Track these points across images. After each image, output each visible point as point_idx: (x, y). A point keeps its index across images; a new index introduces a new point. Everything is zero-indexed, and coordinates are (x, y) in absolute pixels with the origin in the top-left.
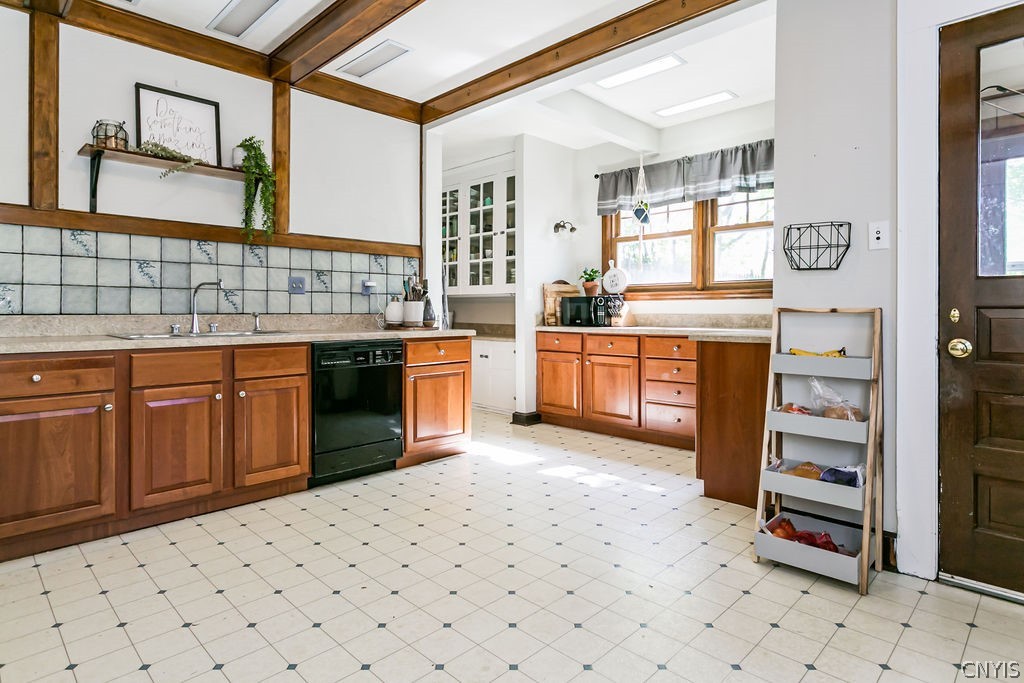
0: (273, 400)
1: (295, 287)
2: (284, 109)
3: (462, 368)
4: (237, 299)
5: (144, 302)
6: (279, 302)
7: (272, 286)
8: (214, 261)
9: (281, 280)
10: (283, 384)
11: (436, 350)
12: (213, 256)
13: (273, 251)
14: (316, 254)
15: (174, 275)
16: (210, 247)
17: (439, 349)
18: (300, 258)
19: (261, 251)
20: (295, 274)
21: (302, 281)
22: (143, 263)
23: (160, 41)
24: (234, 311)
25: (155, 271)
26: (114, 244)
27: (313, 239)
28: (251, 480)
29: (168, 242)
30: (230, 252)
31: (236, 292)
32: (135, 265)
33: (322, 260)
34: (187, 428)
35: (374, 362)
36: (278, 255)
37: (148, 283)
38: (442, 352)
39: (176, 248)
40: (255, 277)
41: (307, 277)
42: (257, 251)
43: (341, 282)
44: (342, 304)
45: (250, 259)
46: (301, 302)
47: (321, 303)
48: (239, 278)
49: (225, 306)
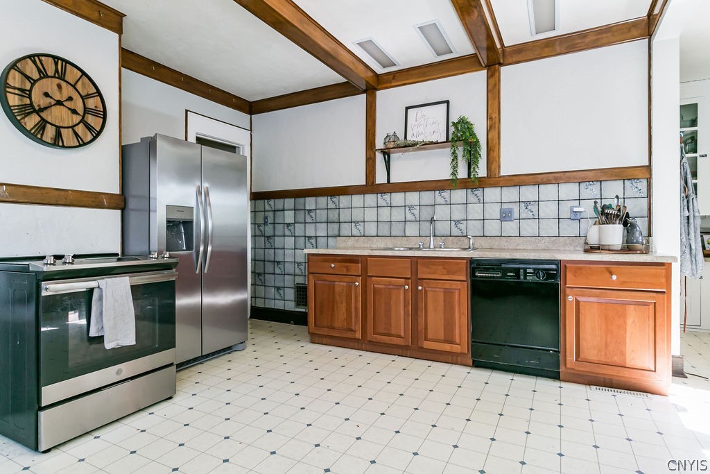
0: (441, 296)
1: (505, 216)
2: (495, 85)
3: (654, 298)
4: (463, 227)
5: (412, 230)
6: (493, 228)
7: (487, 216)
8: (449, 203)
9: (494, 211)
10: (447, 285)
11: (608, 275)
12: (448, 199)
13: (487, 190)
14: (523, 189)
15: (426, 213)
16: (446, 194)
17: (611, 274)
18: (510, 194)
19: (479, 192)
20: (505, 206)
21: (510, 211)
22: (411, 207)
23: (418, 77)
24: (460, 234)
25: (416, 211)
26: (398, 198)
27: (521, 177)
28: (428, 345)
29: (423, 193)
30: (459, 195)
31: (462, 222)
32: (407, 209)
33: (529, 193)
34: (392, 302)
35: (525, 278)
36: (492, 194)
37: (414, 219)
38: (614, 277)
39: (427, 197)
40: (475, 211)
41: (515, 208)
42: (476, 193)
43: (548, 210)
44: (550, 228)
45: (472, 198)
46: (510, 228)
47: (529, 228)
48: (464, 212)
49: (455, 231)
